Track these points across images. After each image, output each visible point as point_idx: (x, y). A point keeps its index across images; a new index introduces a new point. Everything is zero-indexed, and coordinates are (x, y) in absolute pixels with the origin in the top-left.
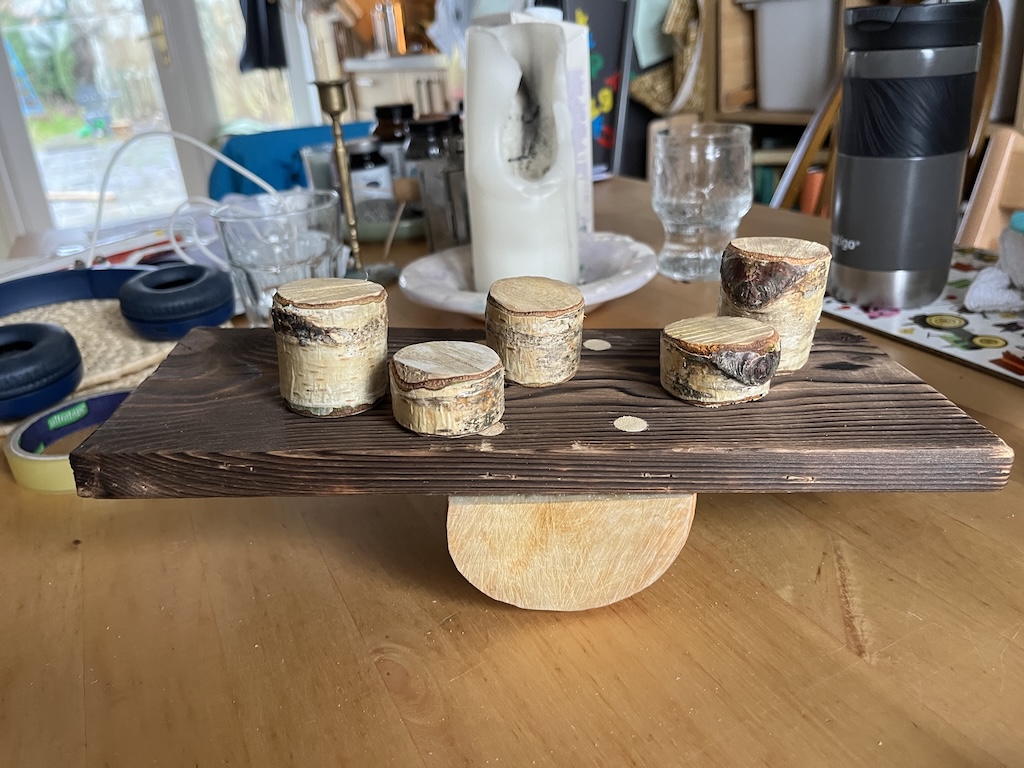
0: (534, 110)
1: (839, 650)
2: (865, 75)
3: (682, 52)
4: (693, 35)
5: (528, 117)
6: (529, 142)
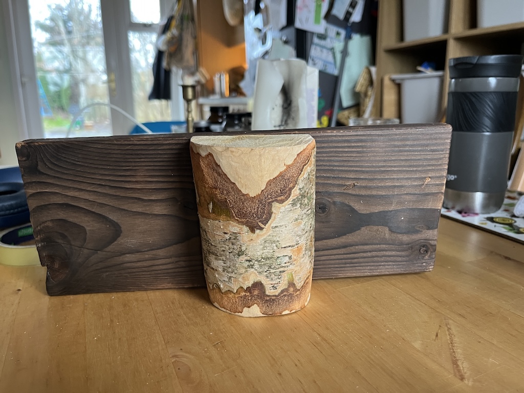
0: (289, 102)
1: (449, 376)
2: (459, 90)
3: (364, 100)
4: (369, 93)
5: (285, 106)
6: (285, 118)
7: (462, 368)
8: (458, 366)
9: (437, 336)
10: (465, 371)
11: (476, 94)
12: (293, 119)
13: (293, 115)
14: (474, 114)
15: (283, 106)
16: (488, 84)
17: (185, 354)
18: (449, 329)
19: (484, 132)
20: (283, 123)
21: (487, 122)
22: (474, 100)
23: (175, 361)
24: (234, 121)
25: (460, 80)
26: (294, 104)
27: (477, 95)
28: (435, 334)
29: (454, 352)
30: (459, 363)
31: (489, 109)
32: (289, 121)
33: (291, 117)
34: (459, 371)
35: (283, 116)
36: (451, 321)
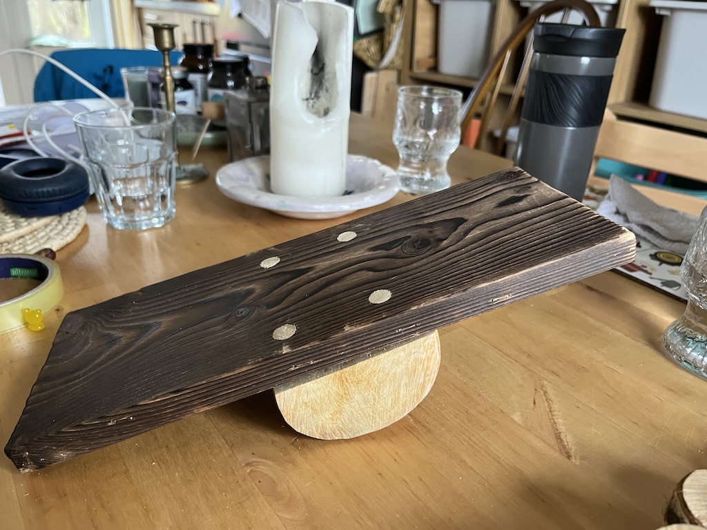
0: (321, 66)
3: (390, 27)
4: (398, 16)
5: (316, 71)
6: (315, 88)
7: (566, 444)
8: (562, 440)
9: (535, 403)
10: (570, 446)
11: (564, 78)
12: (327, 90)
13: (326, 84)
14: (560, 102)
15: (312, 71)
16: (579, 64)
17: (259, 460)
18: (545, 392)
19: (569, 126)
20: (313, 95)
21: (573, 113)
22: (562, 84)
23: (251, 471)
24: (225, 72)
25: (548, 56)
26: (328, 69)
27: (566, 78)
28: (533, 402)
29: (555, 423)
30: (563, 436)
31: (576, 98)
32: (322, 94)
33: (324, 87)
34: (564, 447)
35: (312, 86)
36: (545, 382)
